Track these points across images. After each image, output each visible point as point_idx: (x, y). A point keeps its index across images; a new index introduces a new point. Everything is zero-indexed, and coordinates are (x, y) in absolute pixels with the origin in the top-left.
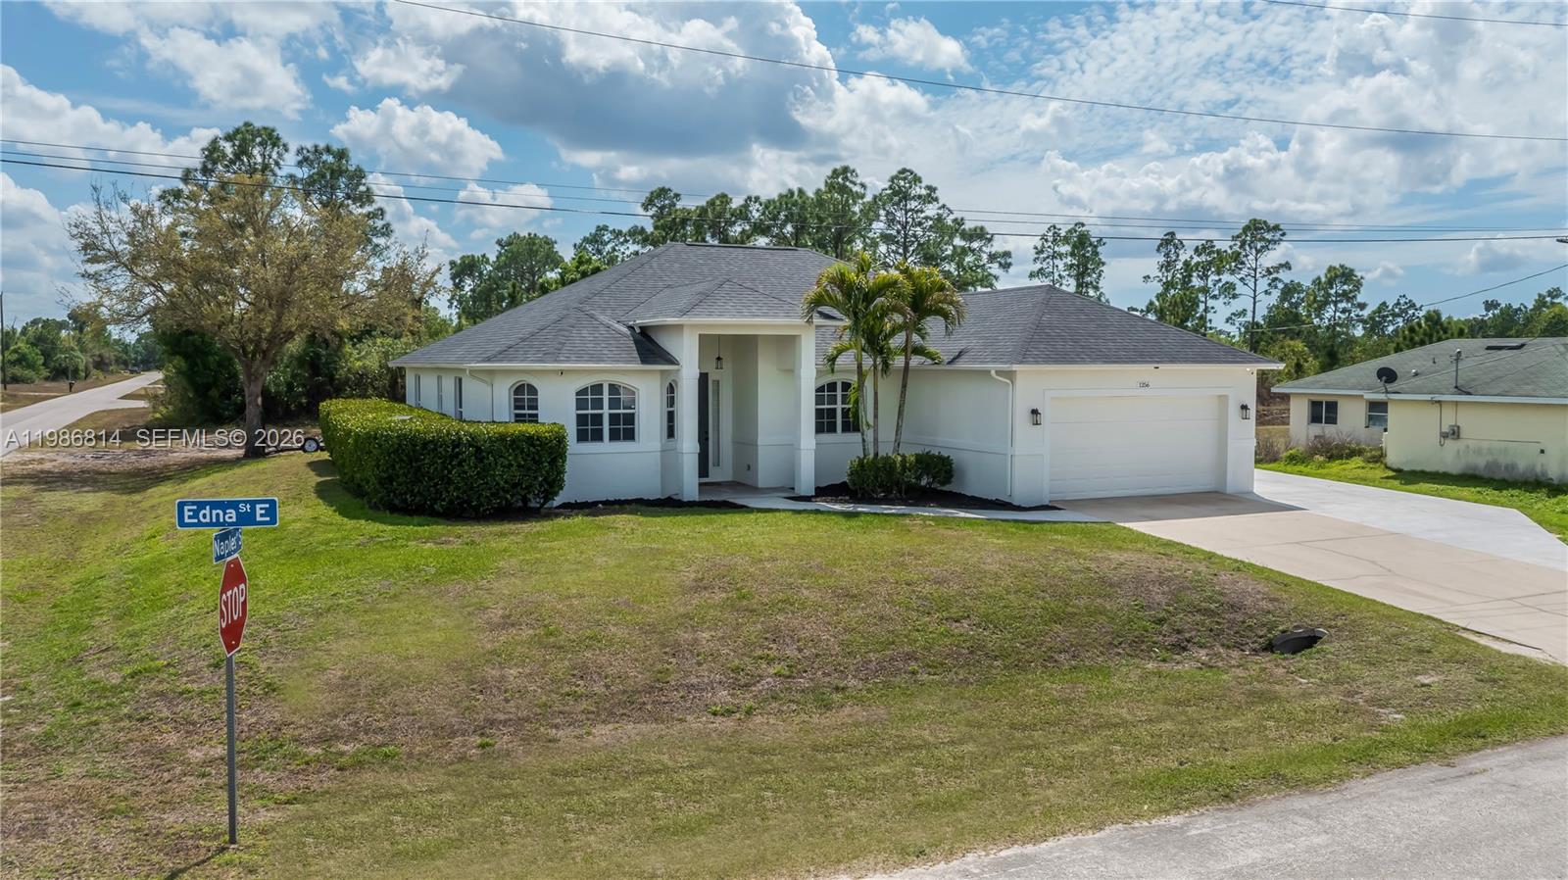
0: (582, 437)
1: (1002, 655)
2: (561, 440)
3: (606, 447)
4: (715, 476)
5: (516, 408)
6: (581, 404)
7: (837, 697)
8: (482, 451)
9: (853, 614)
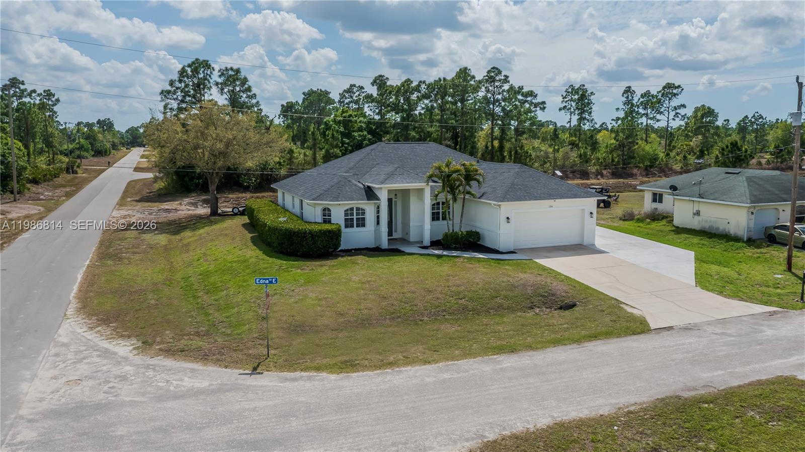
0: (346, 226)
1: (473, 310)
2: (339, 231)
3: (355, 229)
4: (395, 236)
5: (324, 216)
6: (346, 215)
7: (420, 323)
8: (314, 236)
9: (429, 297)
